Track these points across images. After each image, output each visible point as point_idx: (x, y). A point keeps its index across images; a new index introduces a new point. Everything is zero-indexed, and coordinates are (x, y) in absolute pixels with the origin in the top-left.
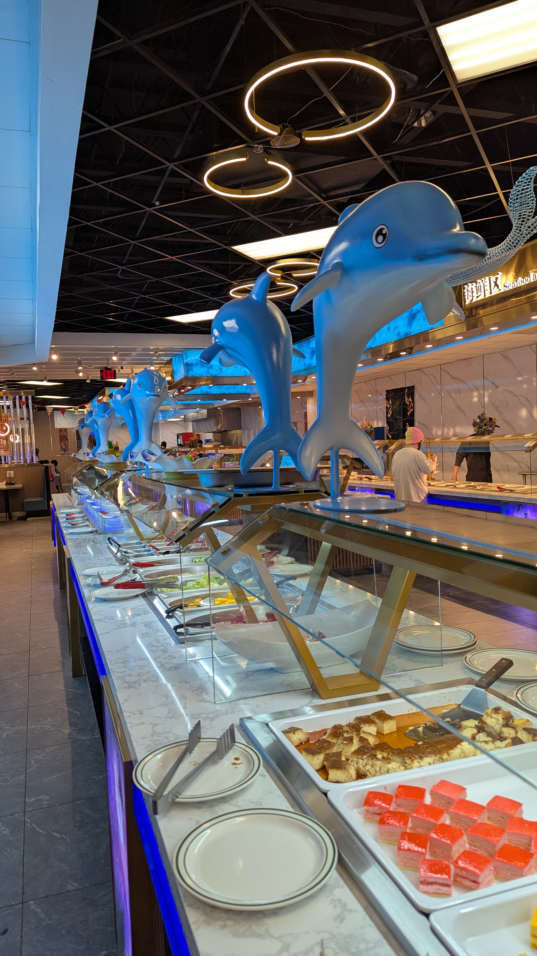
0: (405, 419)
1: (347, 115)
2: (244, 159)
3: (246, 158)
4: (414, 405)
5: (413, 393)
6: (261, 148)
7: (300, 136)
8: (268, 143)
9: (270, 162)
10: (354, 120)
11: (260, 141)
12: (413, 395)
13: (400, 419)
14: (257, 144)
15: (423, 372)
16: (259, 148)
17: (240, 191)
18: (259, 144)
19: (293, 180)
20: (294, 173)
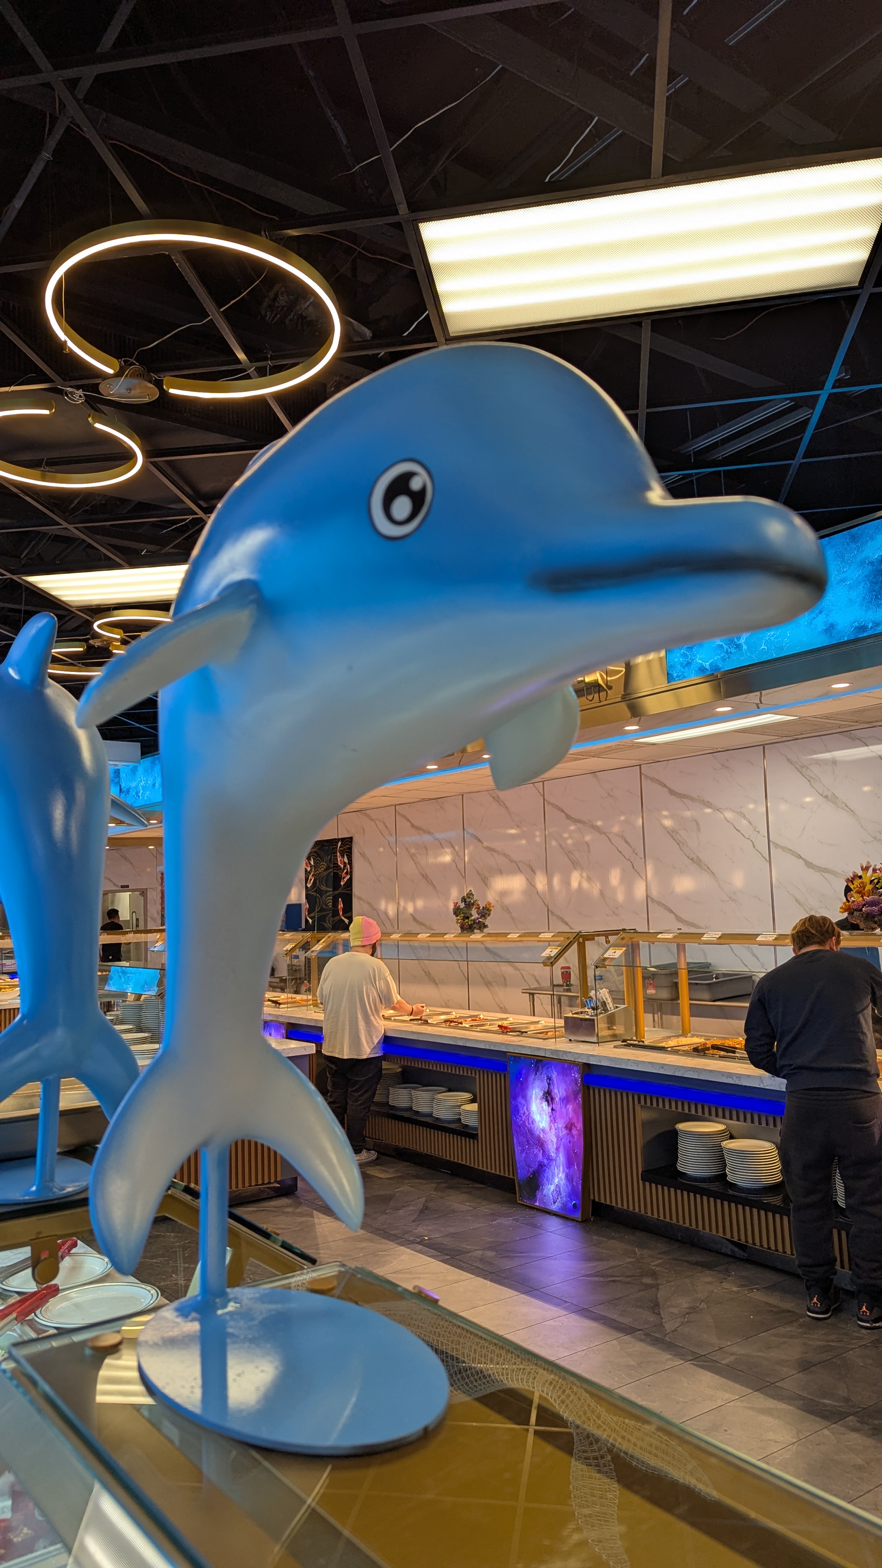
0: (337, 892)
1: (251, 361)
2: (47, 412)
3: (50, 410)
4: (351, 868)
5: (350, 849)
6: (80, 396)
7: (159, 384)
8: (95, 388)
9: (98, 426)
10: (262, 372)
11: (80, 383)
12: (351, 853)
13: (327, 892)
14: (71, 387)
15: (368, 816)
16: (78, 396)
17: (37, 472)
18: (78, 387)
19: (144, 467)
20: (147, 454)
